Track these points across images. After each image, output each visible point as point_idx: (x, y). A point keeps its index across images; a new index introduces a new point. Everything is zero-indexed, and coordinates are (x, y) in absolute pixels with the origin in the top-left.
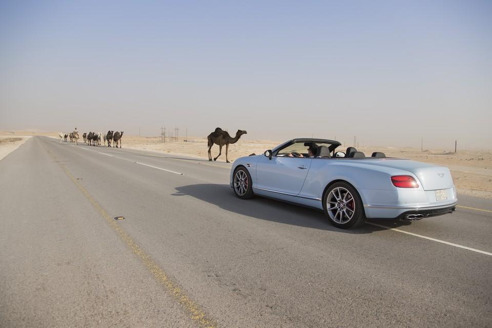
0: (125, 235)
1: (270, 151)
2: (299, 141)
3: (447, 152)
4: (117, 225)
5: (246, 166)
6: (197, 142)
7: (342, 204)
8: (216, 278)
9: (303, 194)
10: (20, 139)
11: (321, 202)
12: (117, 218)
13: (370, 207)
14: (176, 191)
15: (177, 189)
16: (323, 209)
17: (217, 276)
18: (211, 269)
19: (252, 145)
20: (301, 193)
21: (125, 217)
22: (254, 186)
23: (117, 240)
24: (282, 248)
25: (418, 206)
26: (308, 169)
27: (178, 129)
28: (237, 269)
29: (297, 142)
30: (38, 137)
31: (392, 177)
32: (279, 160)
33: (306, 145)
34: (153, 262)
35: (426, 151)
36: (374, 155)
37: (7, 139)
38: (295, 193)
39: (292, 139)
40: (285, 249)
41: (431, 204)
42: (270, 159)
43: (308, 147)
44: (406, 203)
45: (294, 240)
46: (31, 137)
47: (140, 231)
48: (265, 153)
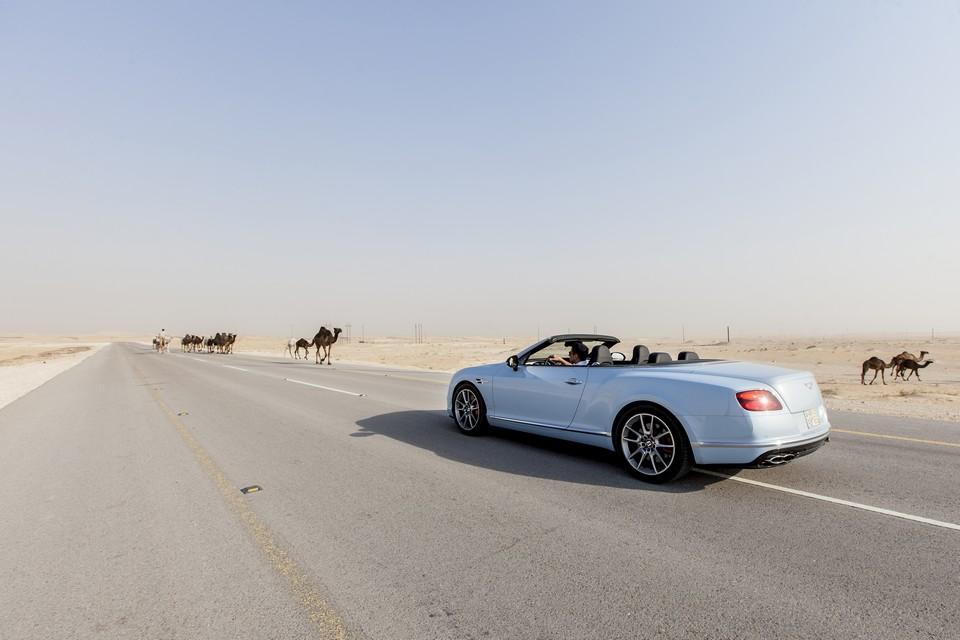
0: (260, 527)
1: (515, 358)
2: (559, 339)
3: (718, 342)
4: (244, 506)
5: (475, 383)
6: (378, 343)
7: (650, 443)
8: (447, 619)
9: (577, 425)
10: (88, 348)
11: (611, 439)
12: (245, 491)
13: (701, 446)
14: (357, 429)
15: (358, 423)
16: (613, 449)
17: (448, 614)
18: (434, 594)
19: (456, 344)
20: (573, 424)
21: (262, 487)
22: (490, 414)
23: (243, 540)
24: (553, 530)
25: (779, 442)
26: (582, 386)
27: (350, 326)
28: (484, 591)
29: (558, 341)
30: (121, 344)
31: (738, 394)
32: (531, 370)
33: (567, 345)
34: (315, 591)
35: (690, 342)
36: (682, 356)
37: (63, 350)
38: (563, 424)
39: (549, 337)
40: (558, 531)
41: (804, 435)
42: (516, 369)
43: (570, 348)
44: (767, 437)
45: (567, 510)
46: (108, 344)
47: (289, 515)
48: (508, 361)
